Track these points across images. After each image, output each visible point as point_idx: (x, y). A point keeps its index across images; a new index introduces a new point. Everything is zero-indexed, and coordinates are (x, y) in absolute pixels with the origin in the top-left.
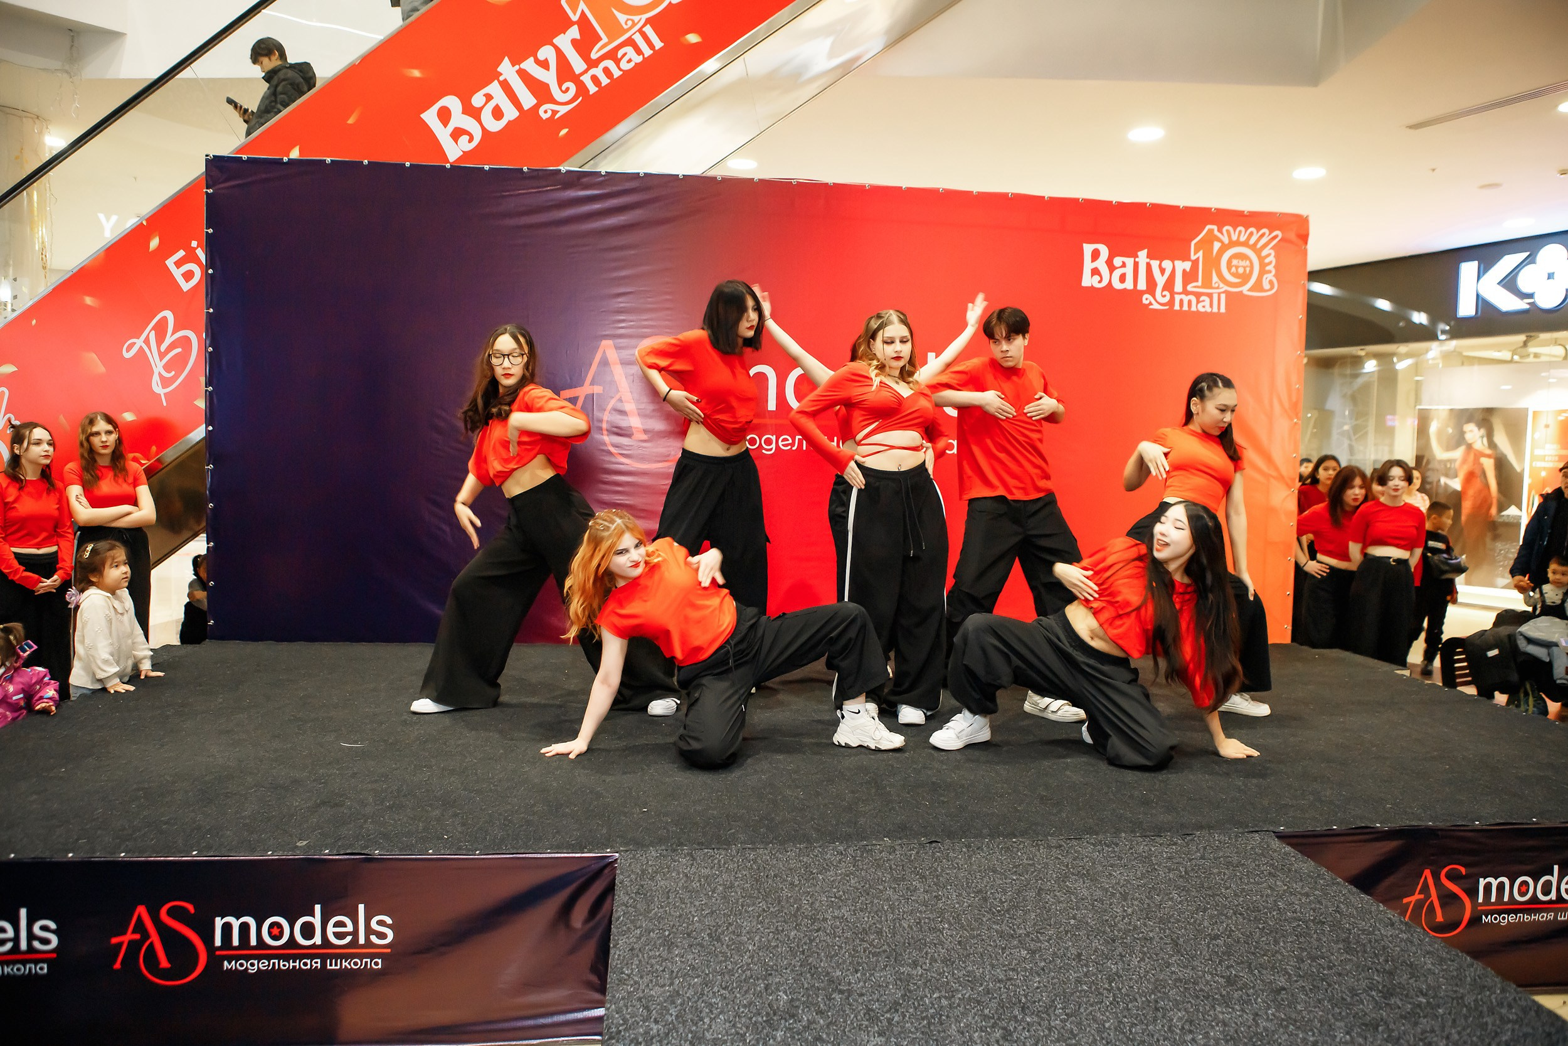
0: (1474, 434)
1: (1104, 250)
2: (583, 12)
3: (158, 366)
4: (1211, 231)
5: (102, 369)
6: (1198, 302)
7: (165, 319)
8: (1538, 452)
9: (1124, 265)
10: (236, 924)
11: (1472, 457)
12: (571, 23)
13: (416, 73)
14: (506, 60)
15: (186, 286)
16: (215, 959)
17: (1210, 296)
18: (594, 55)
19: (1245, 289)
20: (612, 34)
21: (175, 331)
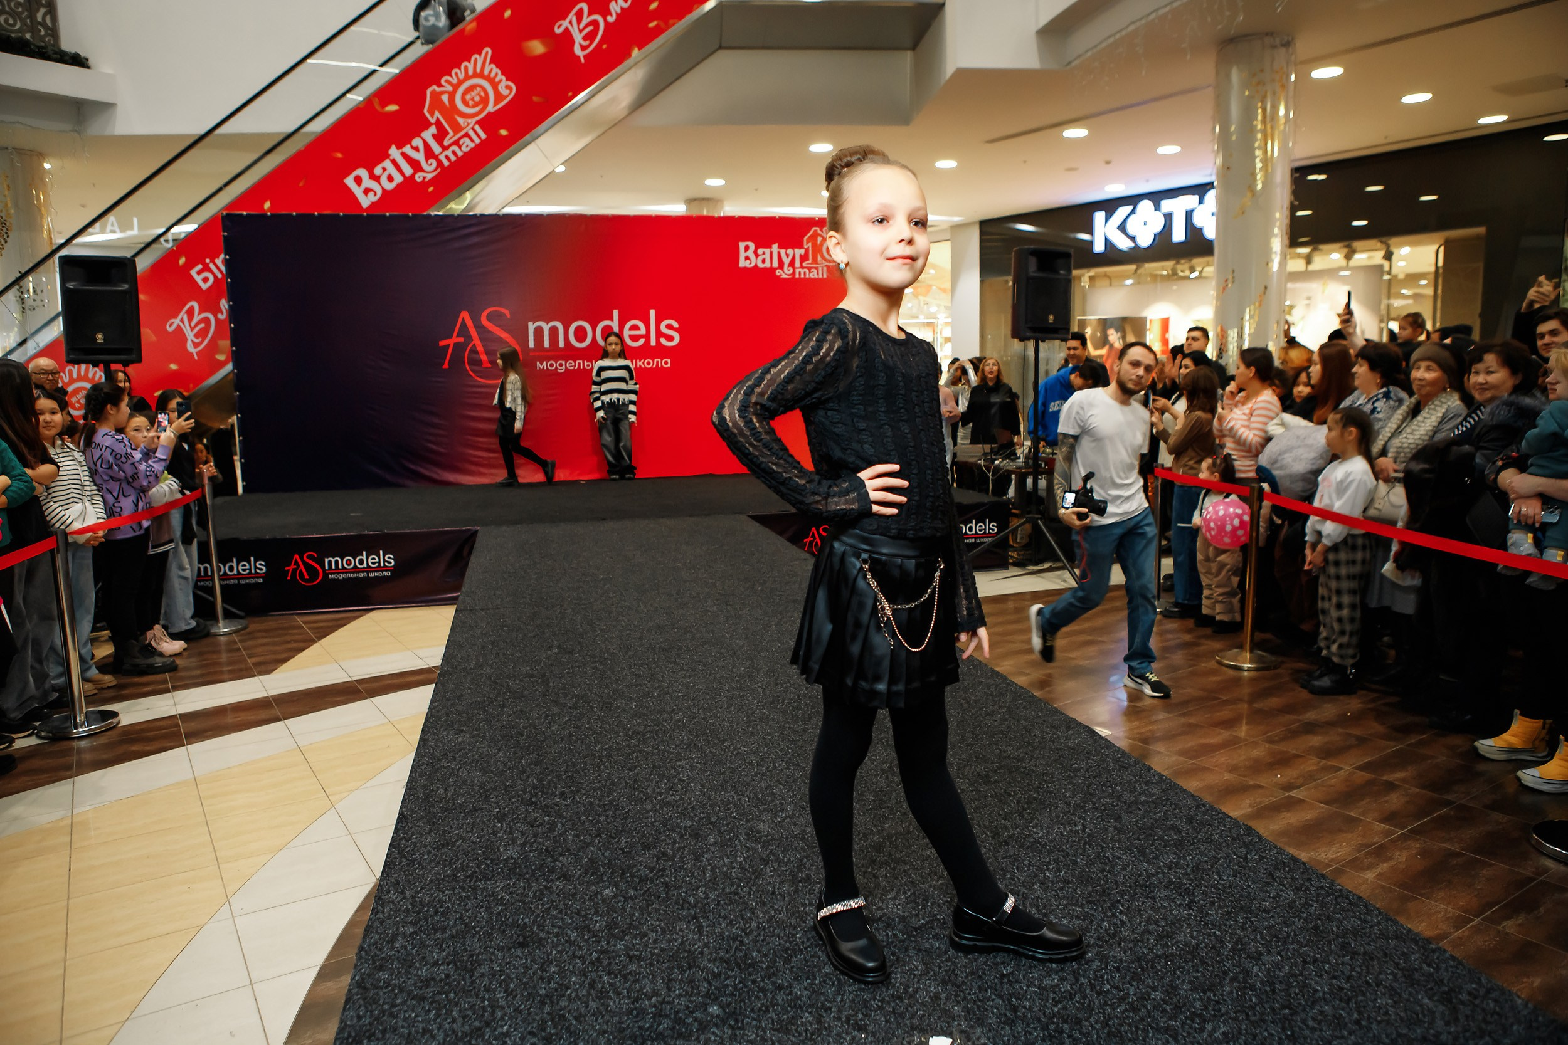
0: (1114, 336)
1: (752, 245)
2: (438, 119)
3: (190, 336)
4: (816, 231)
5: (153, 338)
6: (810, 272)
7: (192, 308)
9: (764, 253)
10: (333, 560)
13: (339, 155)
14: (393, 146)
15: (204, 286)
16: (326, 574)
17: (817, 268)
18: (446, 143)
20: (456, 132)
21: (199, 314)
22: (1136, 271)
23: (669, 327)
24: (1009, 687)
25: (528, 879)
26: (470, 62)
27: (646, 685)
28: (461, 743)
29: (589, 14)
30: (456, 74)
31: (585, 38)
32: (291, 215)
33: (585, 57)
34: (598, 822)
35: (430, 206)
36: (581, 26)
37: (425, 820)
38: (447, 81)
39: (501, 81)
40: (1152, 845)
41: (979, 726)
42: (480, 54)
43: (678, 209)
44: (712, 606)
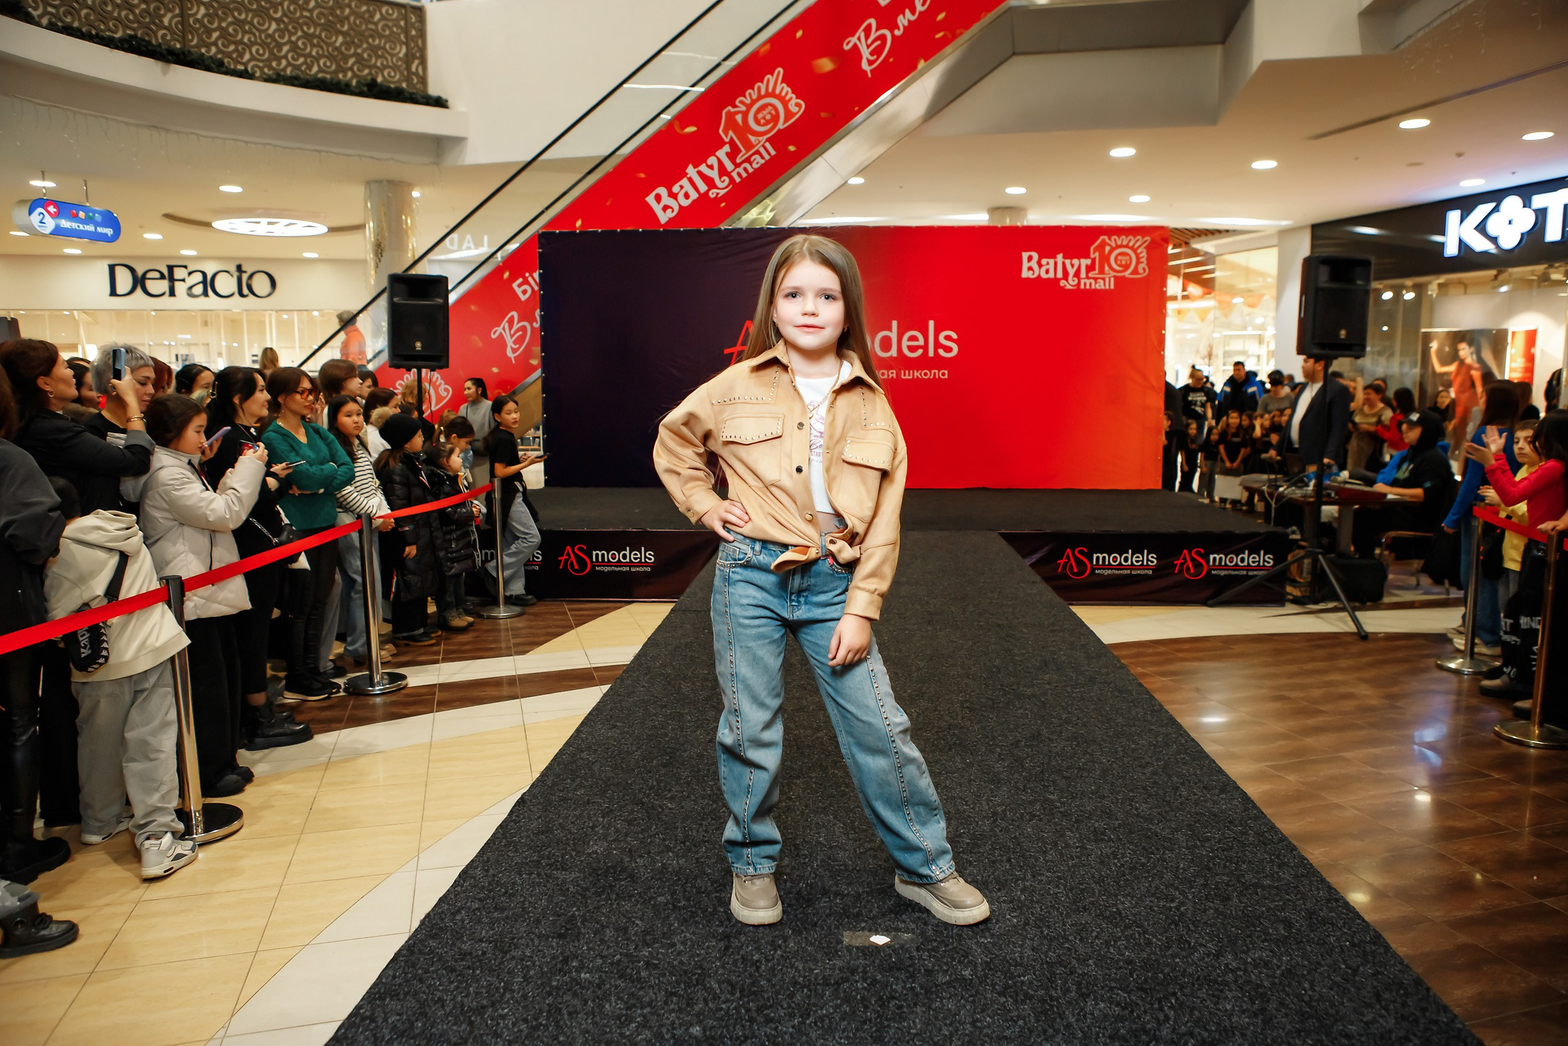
0: (1465, 351)
1: (1035, 256)
2: (731, 138)
3: (510, 342)
4: (1103, 240)
5: (480, 344)
6: (1096, 283)
7: (512, 317)
8: (1514, 365)
9: (1048, 264)
11: (1463, 371)
12: (725, 143)
13: (642, 175)
14: (691, 167)
15: (523, 298)
16: (593, 567)
17: (1104, 279)
18: (738, 161)
19: (1127, 274)
20: (748, 149)
21: (518, 323)
22: (1496, 277)
23: (948, 338)
24: (1180, 738)
25: (598, 875)
26: (762, 82)
27: (806, 699)
28: (608, 738)
29: (877, 30)
30: (750, 94)
31: (872, 54)
32: (596, 232)
33: (871, 71)
34: (691, 829)
35: (721, 221)
36: (869, 41)
37: (540, 807)
38: (741, 102)
39: (791, 98)
40: (1248, 936)
41: (1124, 778)
42: (772, 75)
43: (979, 218)
44: (914, 625)
